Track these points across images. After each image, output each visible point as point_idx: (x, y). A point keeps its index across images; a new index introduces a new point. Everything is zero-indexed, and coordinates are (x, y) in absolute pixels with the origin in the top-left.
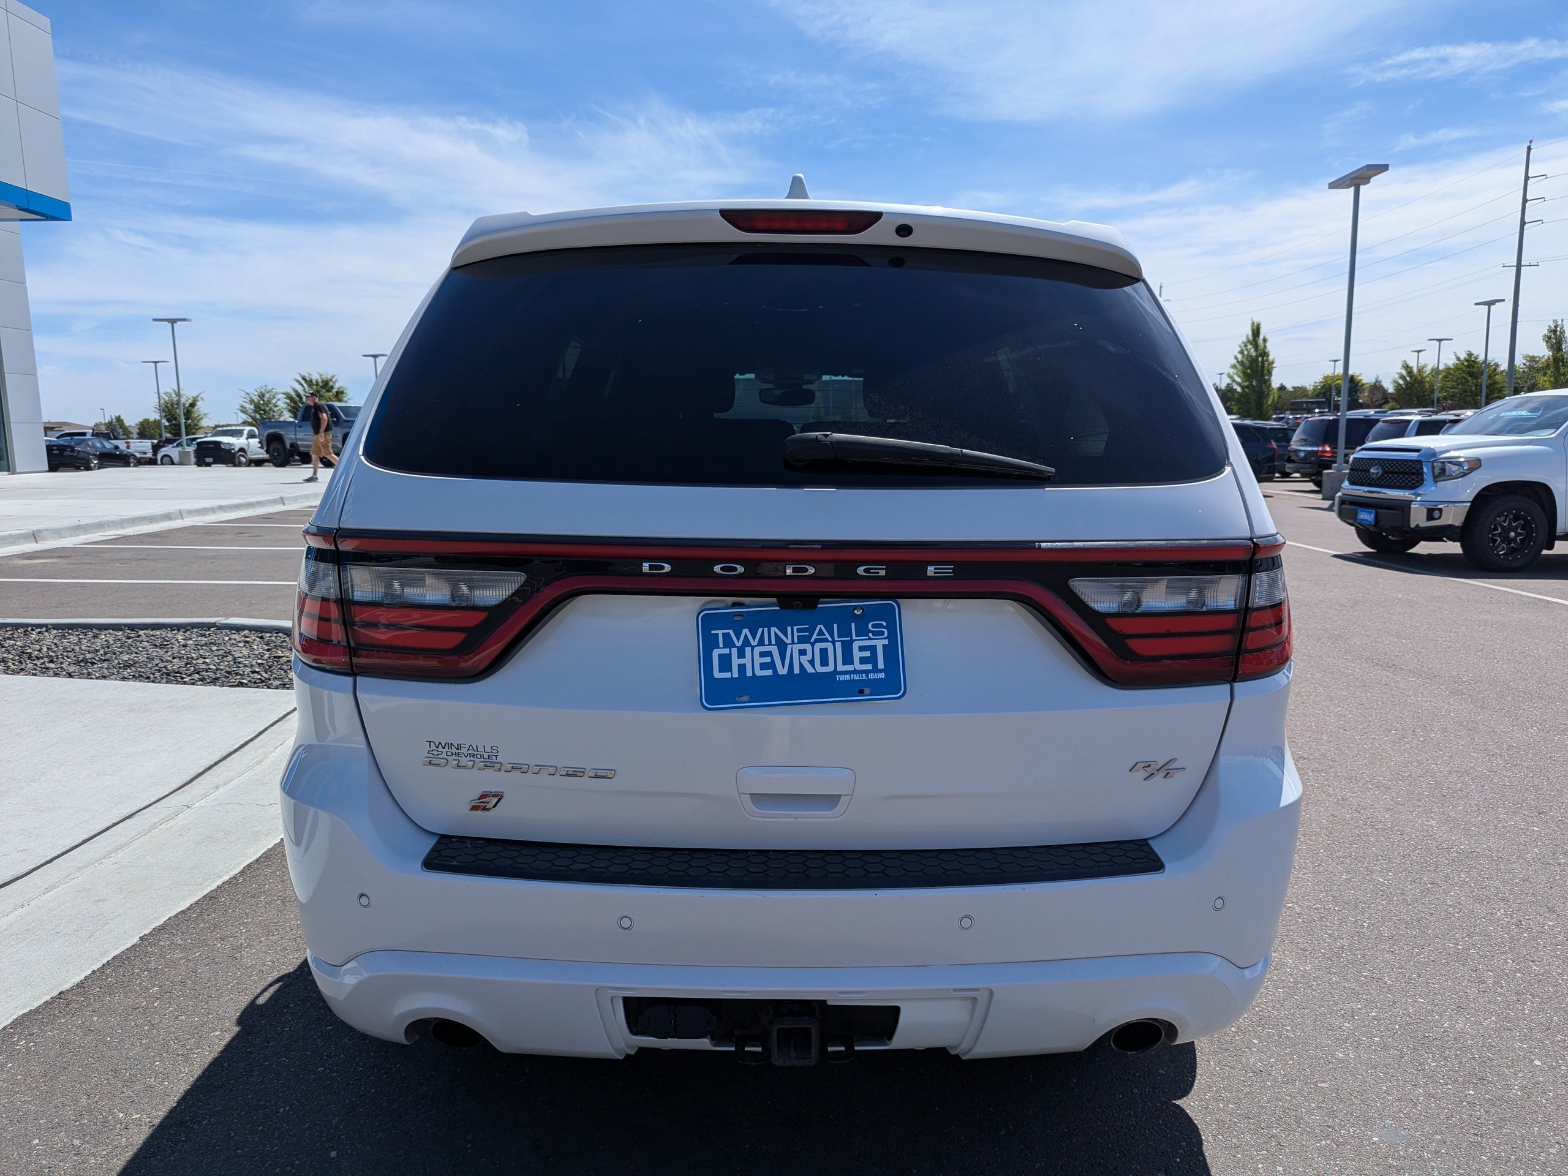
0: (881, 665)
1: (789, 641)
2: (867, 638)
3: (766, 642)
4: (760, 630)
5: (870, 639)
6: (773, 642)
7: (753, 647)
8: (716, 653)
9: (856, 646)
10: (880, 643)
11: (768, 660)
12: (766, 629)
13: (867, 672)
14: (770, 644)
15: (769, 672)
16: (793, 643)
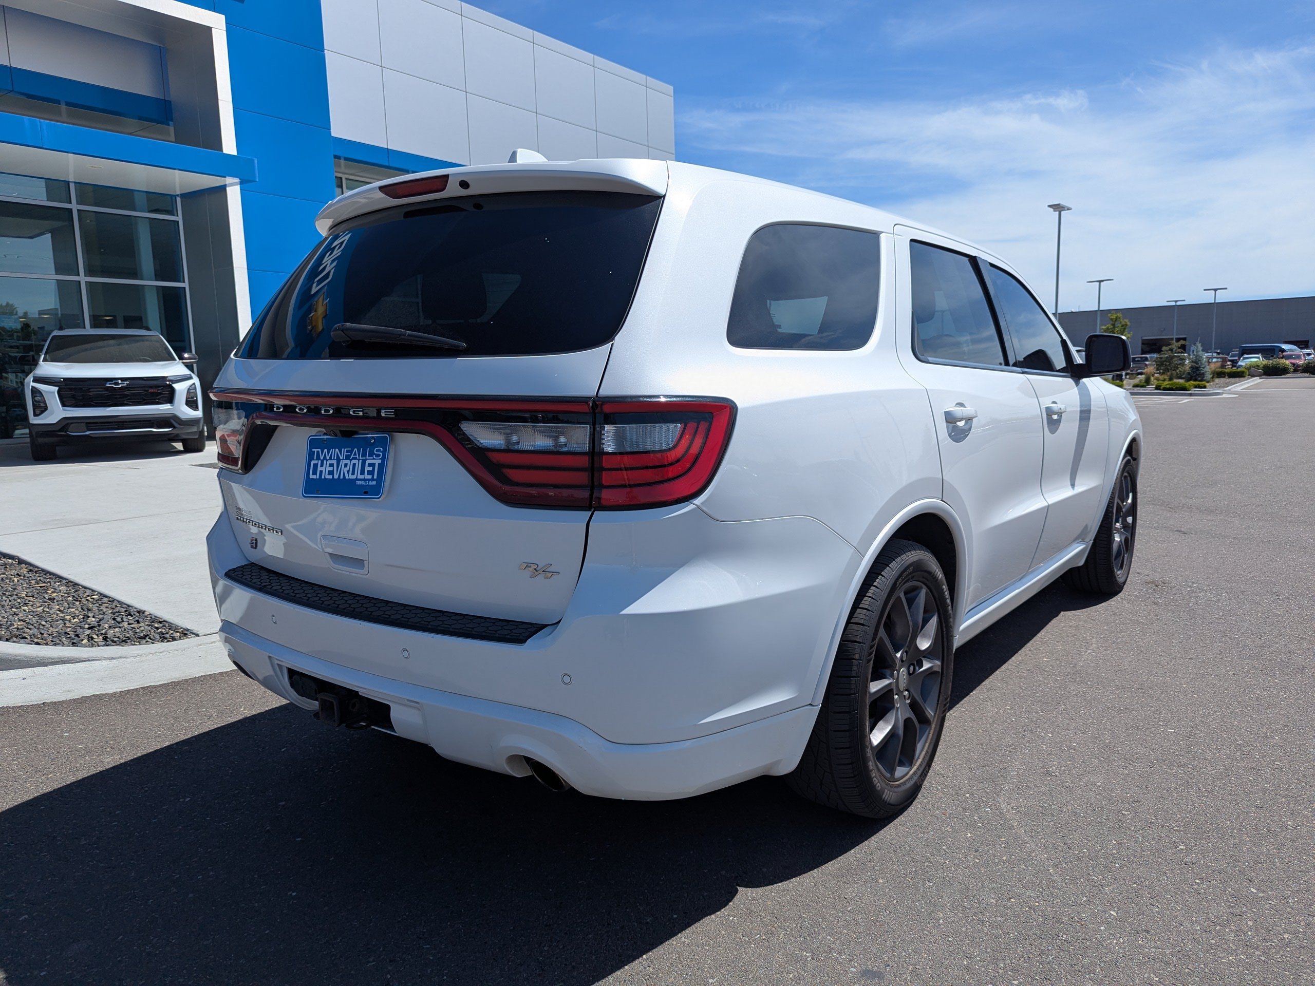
0: (375, 477)
1: (341, 458)
2: (372, 458)
3: (333, 458)
4: (331, 450)
5: (374, 459)
6: (335, 458)
7: (327, 460)
8: (313, 462)
9: (368, 462)
10: (377, 462)
11: (331, 469)
12: (334, 450)
13: (369, 480)
14: (334, 459)
15: (330, 477)
16: (343, 459)
